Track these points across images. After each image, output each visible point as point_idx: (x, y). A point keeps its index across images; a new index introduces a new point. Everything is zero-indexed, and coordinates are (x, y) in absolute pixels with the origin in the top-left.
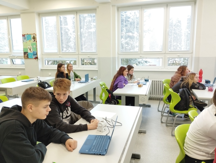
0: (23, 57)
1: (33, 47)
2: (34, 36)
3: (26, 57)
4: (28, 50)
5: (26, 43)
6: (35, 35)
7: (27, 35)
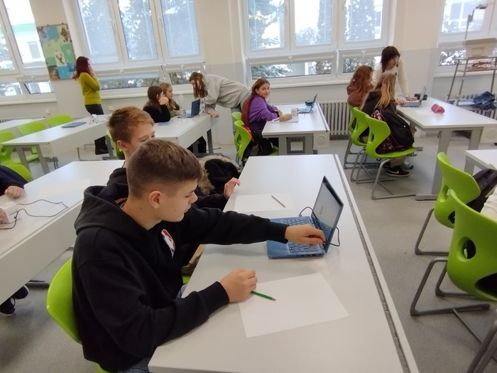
0: (48, 78)
1: (66, 54)
2: (63, 29)
3: (54, 77)
4: (55, 61)
5: (49, 45)
6: (65, 27)
7: (49, 29)
